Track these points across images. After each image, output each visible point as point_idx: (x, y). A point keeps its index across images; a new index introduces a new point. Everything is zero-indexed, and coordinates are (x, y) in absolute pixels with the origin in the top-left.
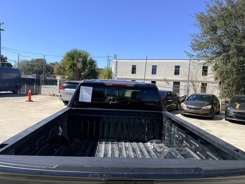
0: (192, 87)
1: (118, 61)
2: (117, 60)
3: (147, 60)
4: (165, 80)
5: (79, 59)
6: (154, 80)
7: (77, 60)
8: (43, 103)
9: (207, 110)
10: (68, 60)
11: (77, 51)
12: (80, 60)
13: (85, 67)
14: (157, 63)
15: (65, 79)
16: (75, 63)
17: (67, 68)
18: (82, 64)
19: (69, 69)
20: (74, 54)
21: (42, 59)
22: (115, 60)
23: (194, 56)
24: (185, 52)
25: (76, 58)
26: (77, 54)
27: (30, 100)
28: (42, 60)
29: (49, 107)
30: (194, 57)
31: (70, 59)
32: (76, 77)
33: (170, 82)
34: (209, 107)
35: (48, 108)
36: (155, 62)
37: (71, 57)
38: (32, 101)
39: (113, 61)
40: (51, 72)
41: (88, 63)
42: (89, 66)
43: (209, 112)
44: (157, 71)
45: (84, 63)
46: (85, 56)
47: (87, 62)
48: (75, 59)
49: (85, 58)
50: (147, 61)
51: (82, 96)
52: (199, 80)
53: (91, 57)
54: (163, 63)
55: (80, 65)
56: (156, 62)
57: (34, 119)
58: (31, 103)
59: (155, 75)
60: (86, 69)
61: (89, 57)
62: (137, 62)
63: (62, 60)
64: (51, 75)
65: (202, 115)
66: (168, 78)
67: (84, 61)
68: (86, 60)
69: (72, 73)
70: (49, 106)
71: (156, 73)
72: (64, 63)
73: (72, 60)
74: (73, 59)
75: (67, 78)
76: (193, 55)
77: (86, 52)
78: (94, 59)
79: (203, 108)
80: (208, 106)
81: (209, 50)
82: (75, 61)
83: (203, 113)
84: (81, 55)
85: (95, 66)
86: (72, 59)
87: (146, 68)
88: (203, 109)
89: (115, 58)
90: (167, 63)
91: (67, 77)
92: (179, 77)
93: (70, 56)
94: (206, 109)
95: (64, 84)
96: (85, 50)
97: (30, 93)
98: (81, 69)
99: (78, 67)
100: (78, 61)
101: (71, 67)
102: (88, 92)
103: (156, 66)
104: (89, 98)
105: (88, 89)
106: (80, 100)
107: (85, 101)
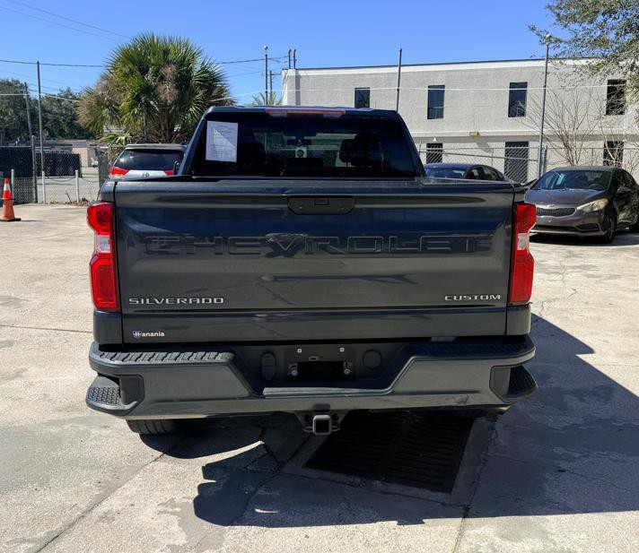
0: (563, 151)
1: (302, 73)
2: (297, 73)
3: (400, 66)
4: (476, 138)
5: (163, 71)
6: (435, 140)
7: (156, 73)
8: (58, 224)
9: (592, 213)
10: (126, 75)
11: (155, 40)
12: (169, 71)
13: (187, 98)
14: (445, 75)
15: (120, 145)
16: (151, 86)
17: (124, 104)
18: (177, 88)
19: (132, 107)
20: (145, 53)
21: (10, 81)
22: (292, 73)
23: (561, 42)
24: (533, 29)
25: (153, 65)
26: (154, 55)
27: (11, 218)
28: (10, 84)
29: (81, 234)
30: (562, 45)
31: (132, 72)
32: (157, 135)
33: (492, 145)
34: (600, 204)
35: (77, 234)
36: (438, 73)
37: (134, 63)
38: (19, 220)
39: (283, 75)
40: (49, 131)
41: (194, 81)
42: (201, 93)
43: (600, 219)
44: (445, 105)
45: (183, 81)
46: (185, 58)
47: (191, 78)
48: (147, 71)
49: (184, 63)
50: (404, 70)
51: (213, 146)
52: (597, 131)
53: (203, 64)
54: (467, 73)
55: (167, 92)
56: (440, 71)
57: (49, 261)
58: (18, 226)
59: (439, 120)
60: (190, 106)
61: (199, 60)
62: (371, 74)
63: (104, 77)
64: (52, 141)
65: (577, 231)
66: (484, 131)
67: (182, 75)
68: (189, 71)
69: (142, 120)
70: (80, 230)
71: (445, 115)
72: (111, 86)
73: (138, 73)
74: (144, 72)
75: (126, 139)
76: (559, 41)
77: (186, 45)
78: (216, 69)
79: (579, 208)
80: (595, 202)
81: (615, 18)
82: (149, 77)
83: (580, 223)
84: (171, 57)
85: (222, 91)
86: (139, 70)
87: (398, 90)
88: (581, 211)
89: (292, 62)
90: (479, 73)
91: (123, 138)
92: (526, 123)
93: (132, 62)
94: (588, 210)
95: (121, 157)
96: (183, 38)
97: (7, 192)
98: (171, 105)
99: (162, 96)
100: (162, 78)
101: (137, 99)
102: (227, 135)
103: (443, 86)
104: (232, 151)
105: (226, 129)
106: (209, 157)
107: (222, 158)
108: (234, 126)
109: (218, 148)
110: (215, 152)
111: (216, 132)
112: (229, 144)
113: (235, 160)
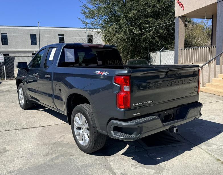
6: (35, 52)
14: (36, 30)
24: (79, 19)
51: (67, 57)
54: (44, 30)
59: (36, 45)
90: (48, 31)
102: (71, 53)
103: (36, 34)
104: (73, 58)
105: (70, 51)
106: (66, 61)
107: (70, 61)
108: (73, 50)
109: (69, 58)
110: (68, 59)
111: (67, 52)
112: (72, 56)
113: (74, 62)
